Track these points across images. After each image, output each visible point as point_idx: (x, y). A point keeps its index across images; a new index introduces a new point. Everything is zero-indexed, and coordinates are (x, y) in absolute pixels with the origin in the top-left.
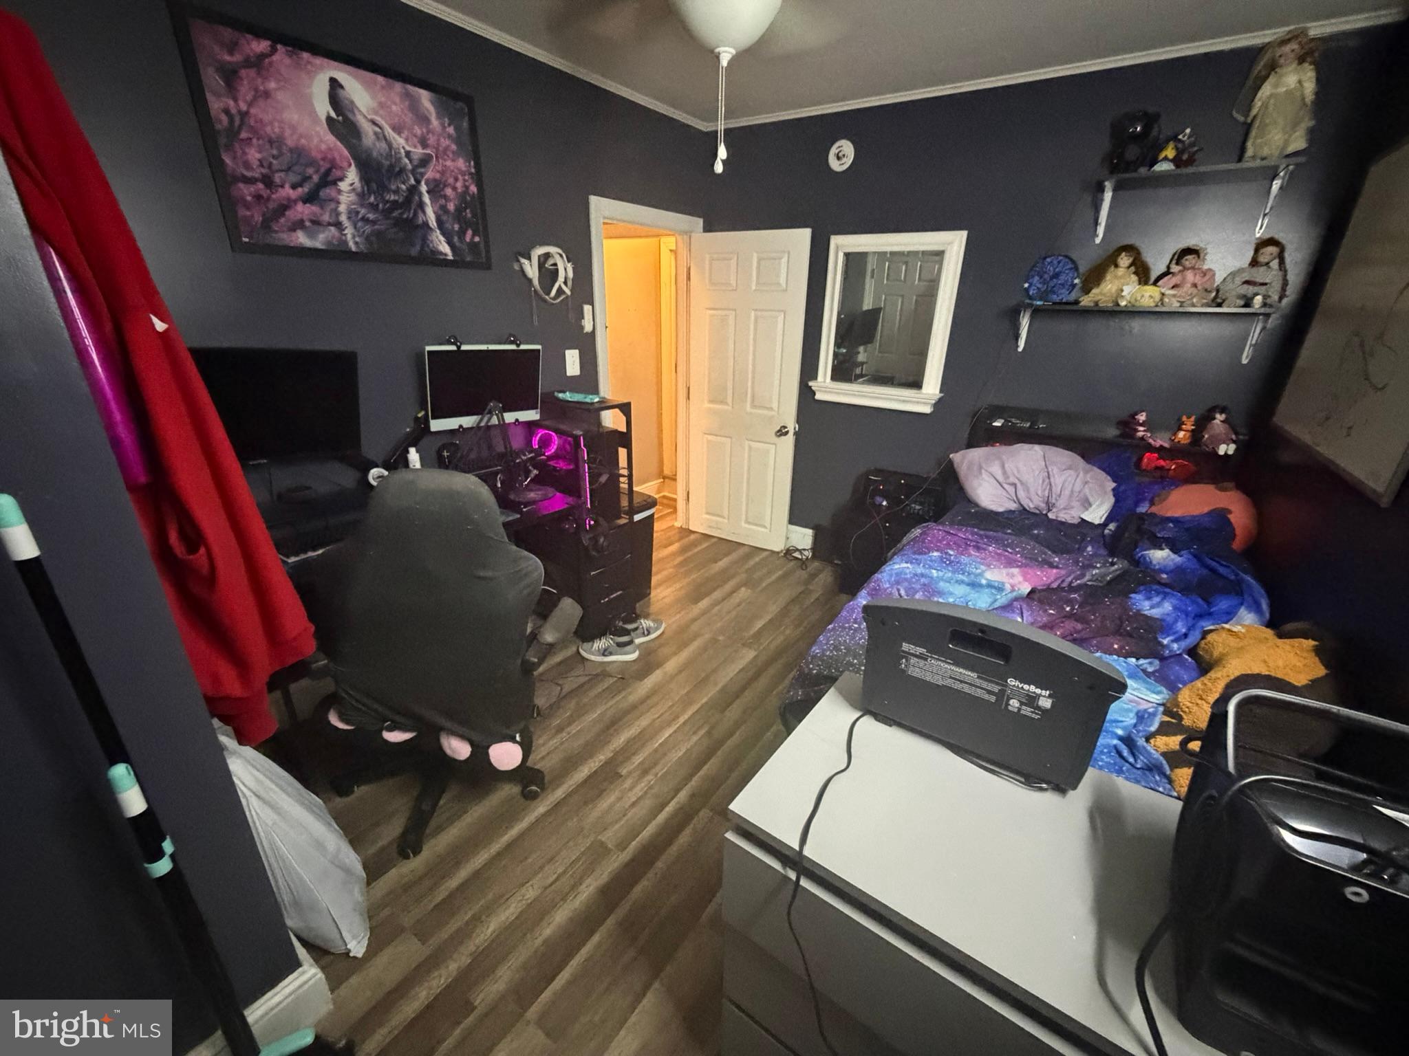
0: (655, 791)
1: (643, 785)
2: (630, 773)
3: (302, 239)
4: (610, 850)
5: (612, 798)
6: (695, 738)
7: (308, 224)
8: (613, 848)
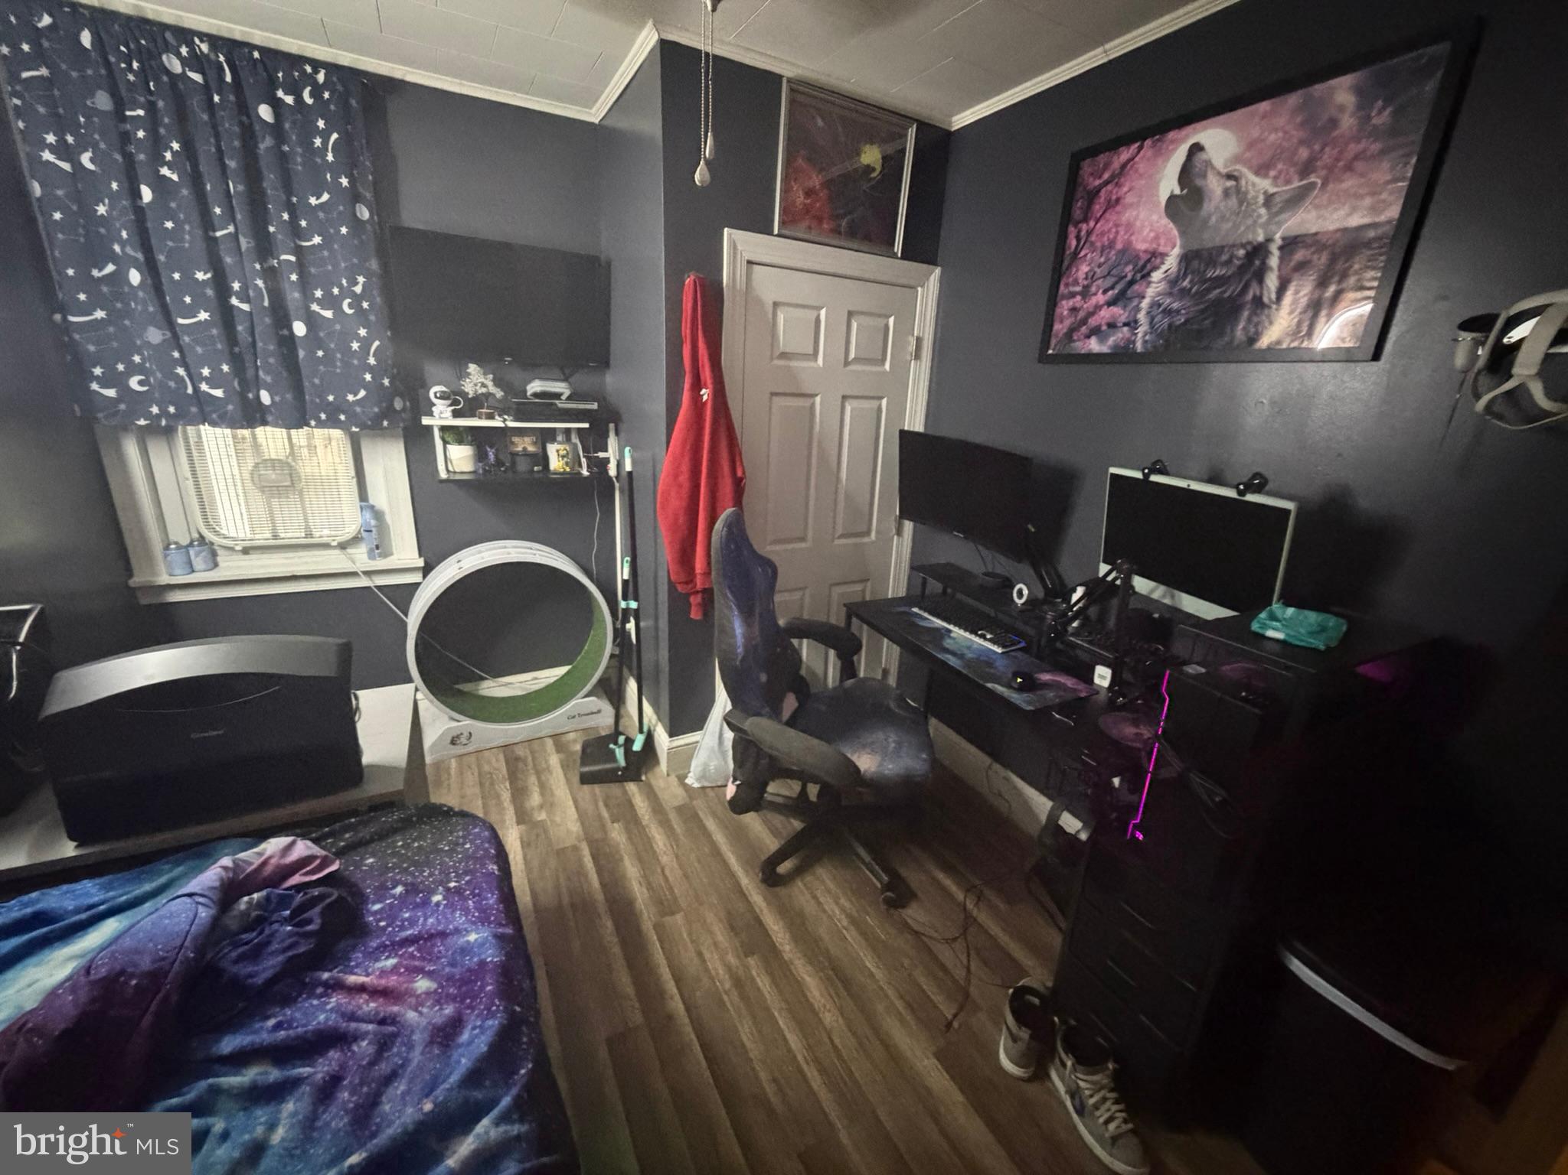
0: (705, 981)
1: (721, 972)
2: (747, 967)
3: (1094, 346)
4: (662, 917)
5: (720, 938)
6: (763, 1076)
7: (1104, 328)
8: (664, 919)
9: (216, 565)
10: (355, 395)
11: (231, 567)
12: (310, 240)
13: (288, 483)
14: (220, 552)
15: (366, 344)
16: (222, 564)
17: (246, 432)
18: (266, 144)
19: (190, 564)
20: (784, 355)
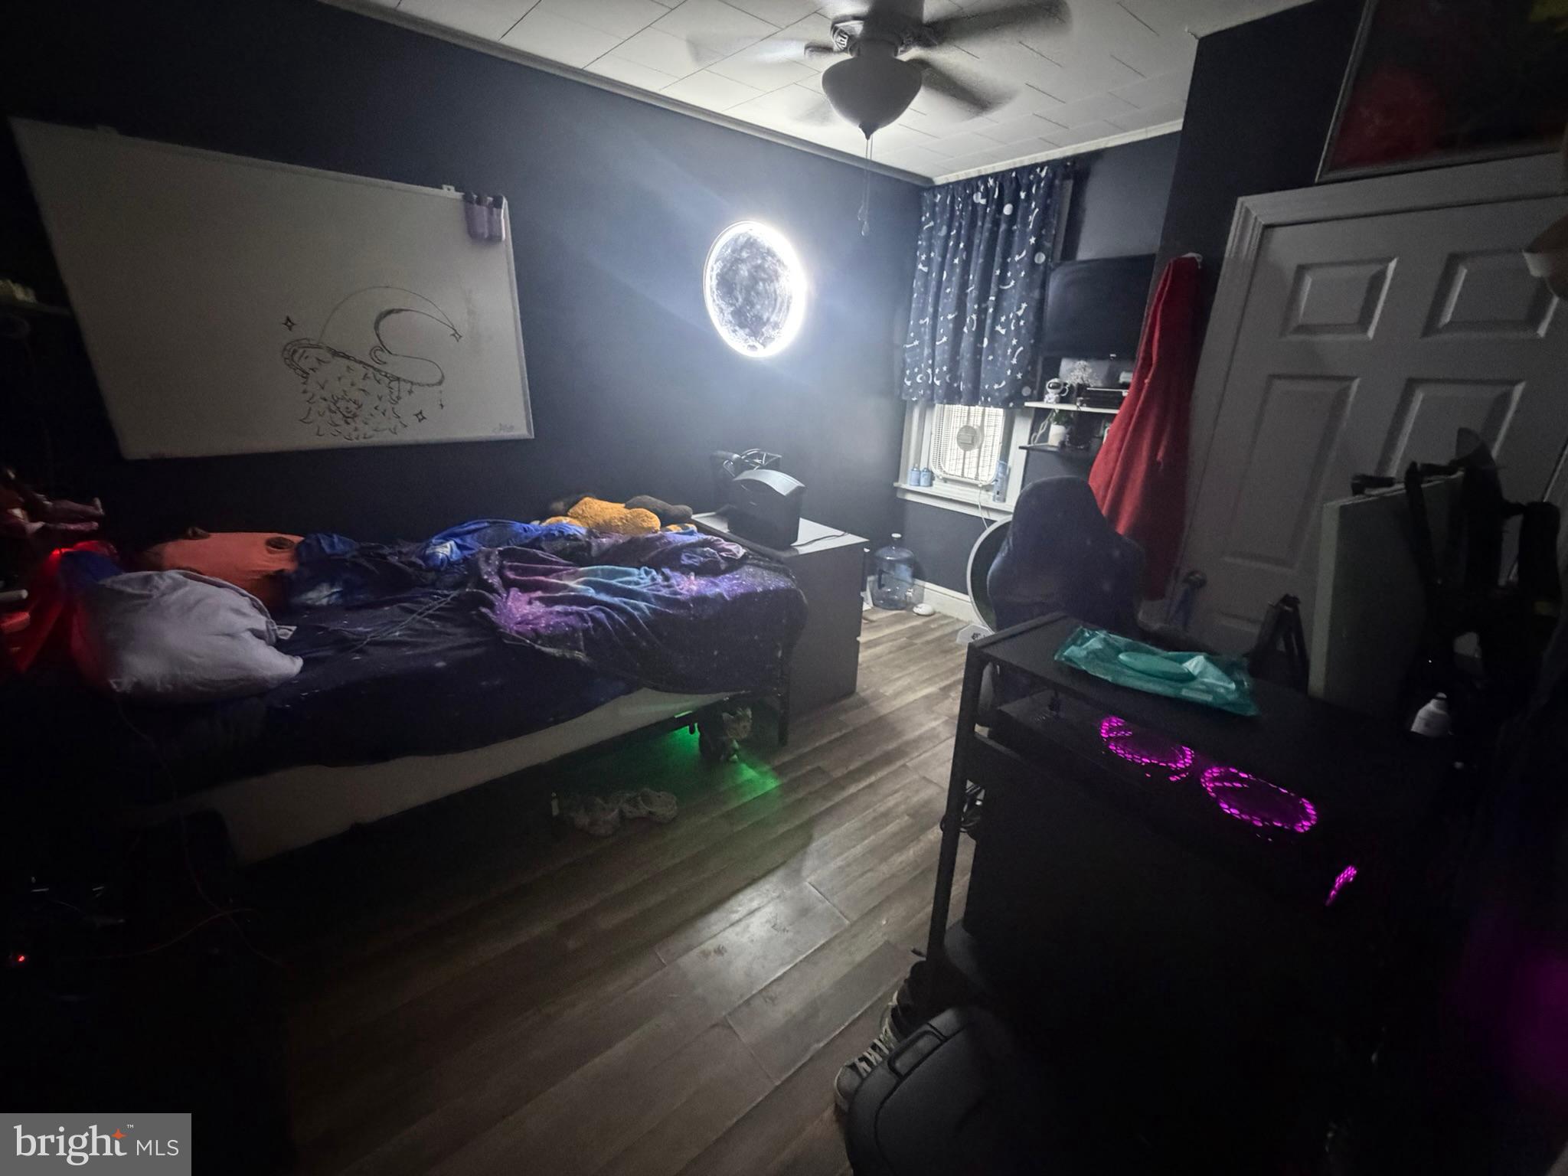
9: (931, 485)
10: (1000, 384)
11: (939, 488)
12: (1009, 284)
13: (970, 442)
14: (936, 479)
15: (1015, 348)
16: (934, 486)
17: (967, 407)
18: (1003, 227)
19: (919, 482)
20: (1302, 329)
